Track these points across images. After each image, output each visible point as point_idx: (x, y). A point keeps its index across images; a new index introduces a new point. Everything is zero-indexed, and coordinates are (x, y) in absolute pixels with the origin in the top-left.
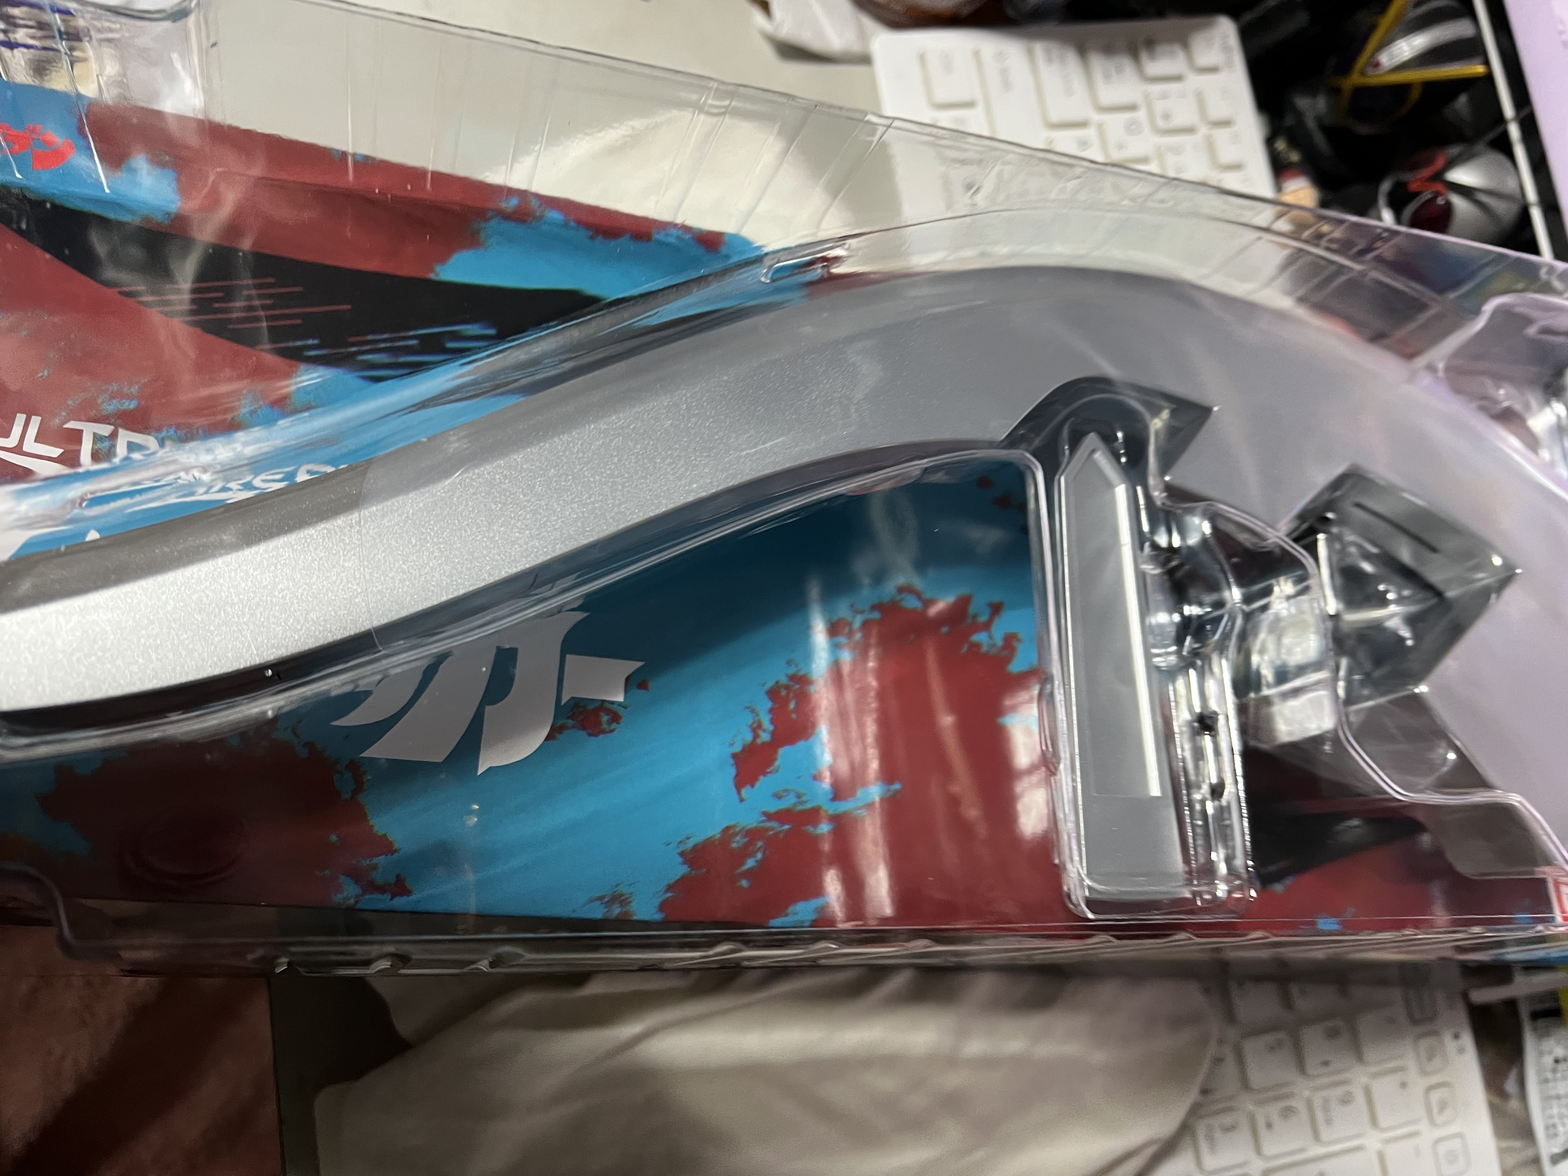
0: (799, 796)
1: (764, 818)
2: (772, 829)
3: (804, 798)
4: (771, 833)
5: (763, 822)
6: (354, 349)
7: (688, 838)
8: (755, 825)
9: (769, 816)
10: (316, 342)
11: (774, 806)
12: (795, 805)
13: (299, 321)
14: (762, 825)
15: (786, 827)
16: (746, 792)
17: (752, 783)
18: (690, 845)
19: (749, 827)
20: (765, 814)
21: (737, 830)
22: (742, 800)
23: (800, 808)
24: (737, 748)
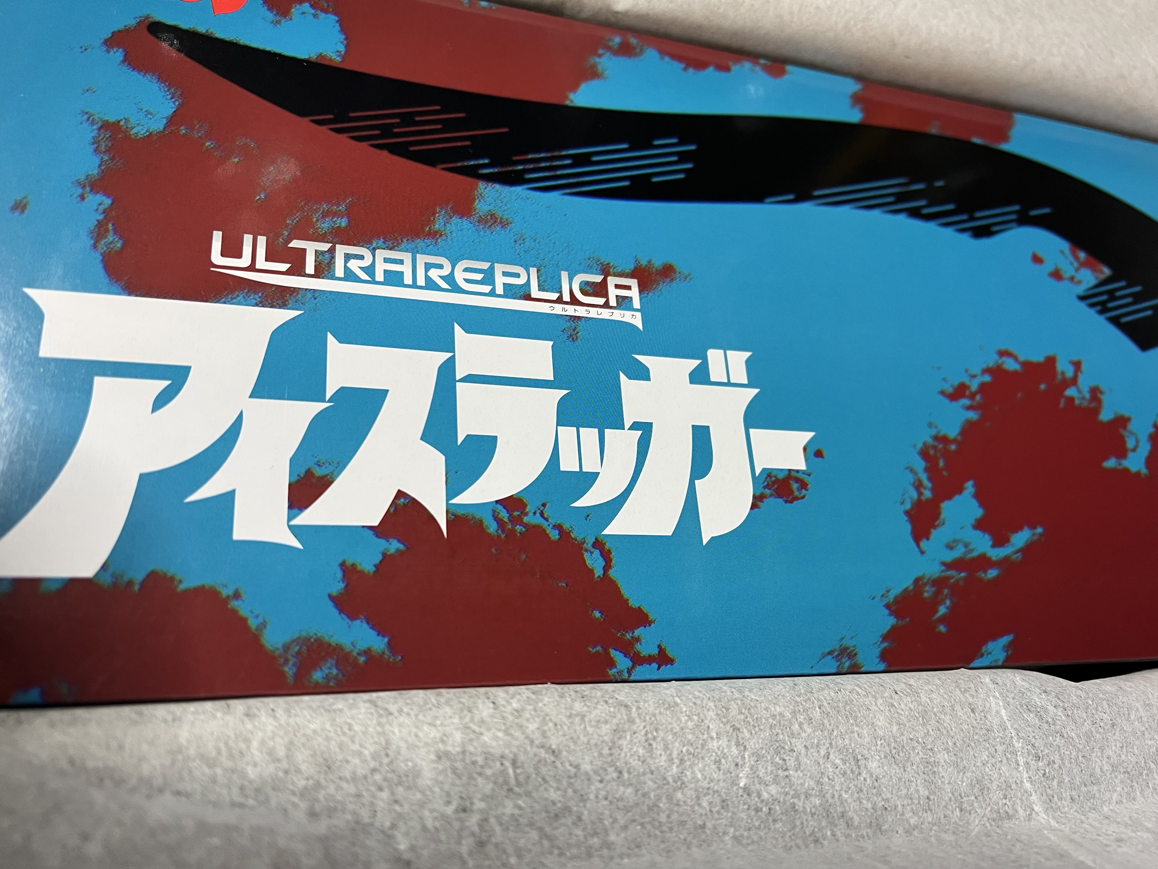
0: (966, 545)
1: (943, 568)
2: (953, 577)
3: (971, 547)
4: (952, 581)
5: (943, 571)
6: (520, 167)
7: (888, 591)
8: (937, 575)
9: (948, 566)
10: (486, 161)
11: (950, 556)
12: (965, 553)
13: (468, 143)
14: (943, 574)
15: (963, 575)
16: (924, 544)
17: (927, 536)
18: (891, 596)
19: (933, 577)
20: (944, 564)
21: (925, 580)
22: (922, 552)
23: (970, 556)
24: (908, 506)
